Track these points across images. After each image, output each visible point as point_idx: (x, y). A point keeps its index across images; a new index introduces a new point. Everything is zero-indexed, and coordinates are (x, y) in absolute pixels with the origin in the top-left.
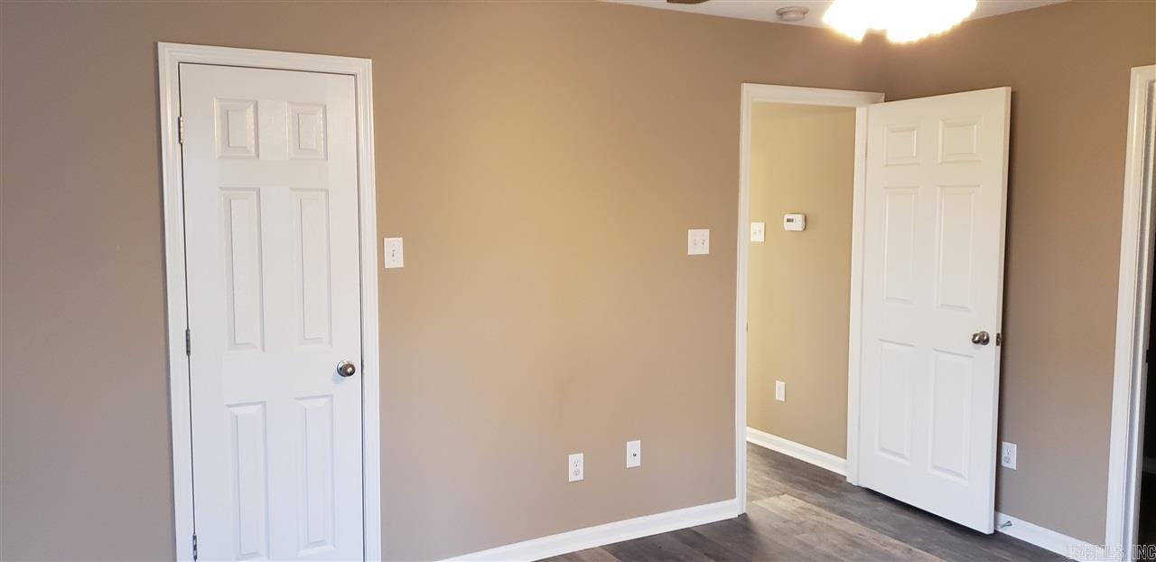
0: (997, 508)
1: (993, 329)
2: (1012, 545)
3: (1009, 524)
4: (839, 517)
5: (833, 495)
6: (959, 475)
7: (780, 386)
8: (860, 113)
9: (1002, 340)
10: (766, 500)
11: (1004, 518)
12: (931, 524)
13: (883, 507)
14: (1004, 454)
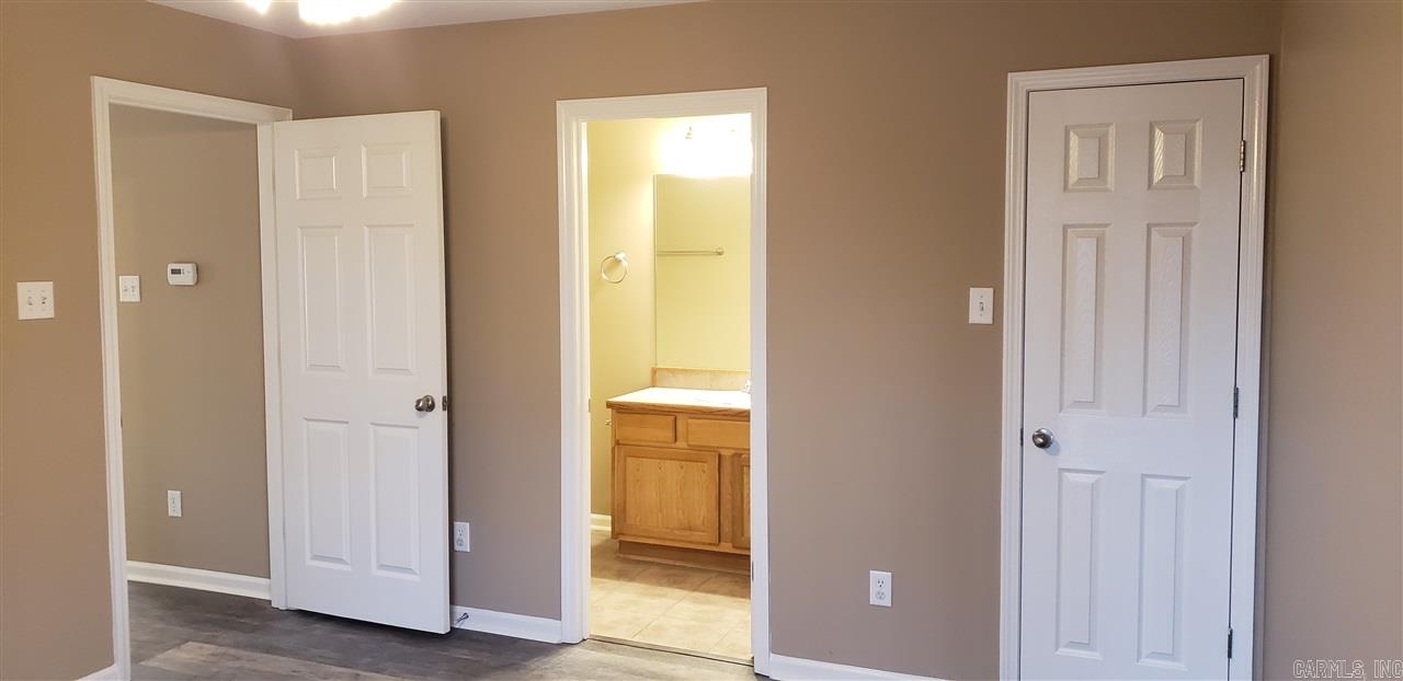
0: (452, 602)
1: (439, 392)
2: (472, 640)
3: (466, 616)
4: (265, 655)
5: (254, 629)
7: (174, 496)
8: (263, 133)
9: (449, 404)
10: (160, 656)
11: (460, 610)
12: (379, 637)
13: (320, 629)
14: (457, 535)
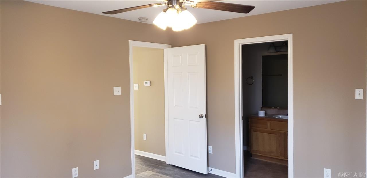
0: (208, 166)
1: (204, 113)
2: (213, 176)
3: (211, 170)
4: (164, 175)
5: (162, 169)
6: (198, 157)
7: (145, 135)
8: (165, 50)
9: (207, 116)
10: (141, 173)
11: (210, 168)
12: (191, 173)
13: (177, 170)
14: (209, 150)
